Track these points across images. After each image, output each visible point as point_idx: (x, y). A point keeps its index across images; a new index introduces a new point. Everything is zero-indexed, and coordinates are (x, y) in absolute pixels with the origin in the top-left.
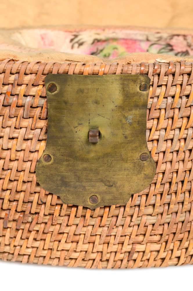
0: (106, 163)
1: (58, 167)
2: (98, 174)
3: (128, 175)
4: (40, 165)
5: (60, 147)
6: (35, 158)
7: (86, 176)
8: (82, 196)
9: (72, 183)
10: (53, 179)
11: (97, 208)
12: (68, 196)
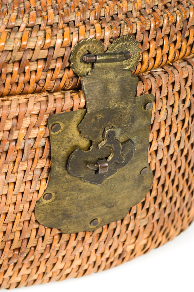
0: (109, 187)
1: (61, 203)
2: (101, 199)
3: (129, 192)
4: (40, 205)
5: (63, 184)
6: (35, 199)
7: (89, 204)
8: (83, 223)
9: (74, 214)
10: (55, 215)
11: (97, 229)
12: (69, 226)
